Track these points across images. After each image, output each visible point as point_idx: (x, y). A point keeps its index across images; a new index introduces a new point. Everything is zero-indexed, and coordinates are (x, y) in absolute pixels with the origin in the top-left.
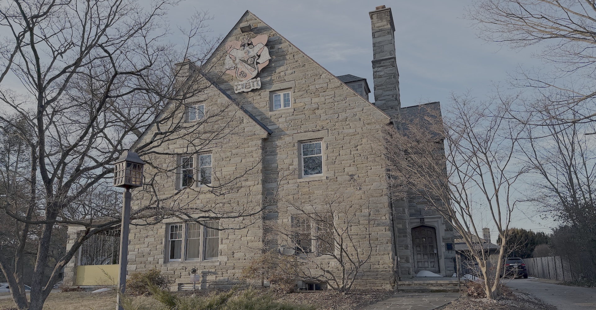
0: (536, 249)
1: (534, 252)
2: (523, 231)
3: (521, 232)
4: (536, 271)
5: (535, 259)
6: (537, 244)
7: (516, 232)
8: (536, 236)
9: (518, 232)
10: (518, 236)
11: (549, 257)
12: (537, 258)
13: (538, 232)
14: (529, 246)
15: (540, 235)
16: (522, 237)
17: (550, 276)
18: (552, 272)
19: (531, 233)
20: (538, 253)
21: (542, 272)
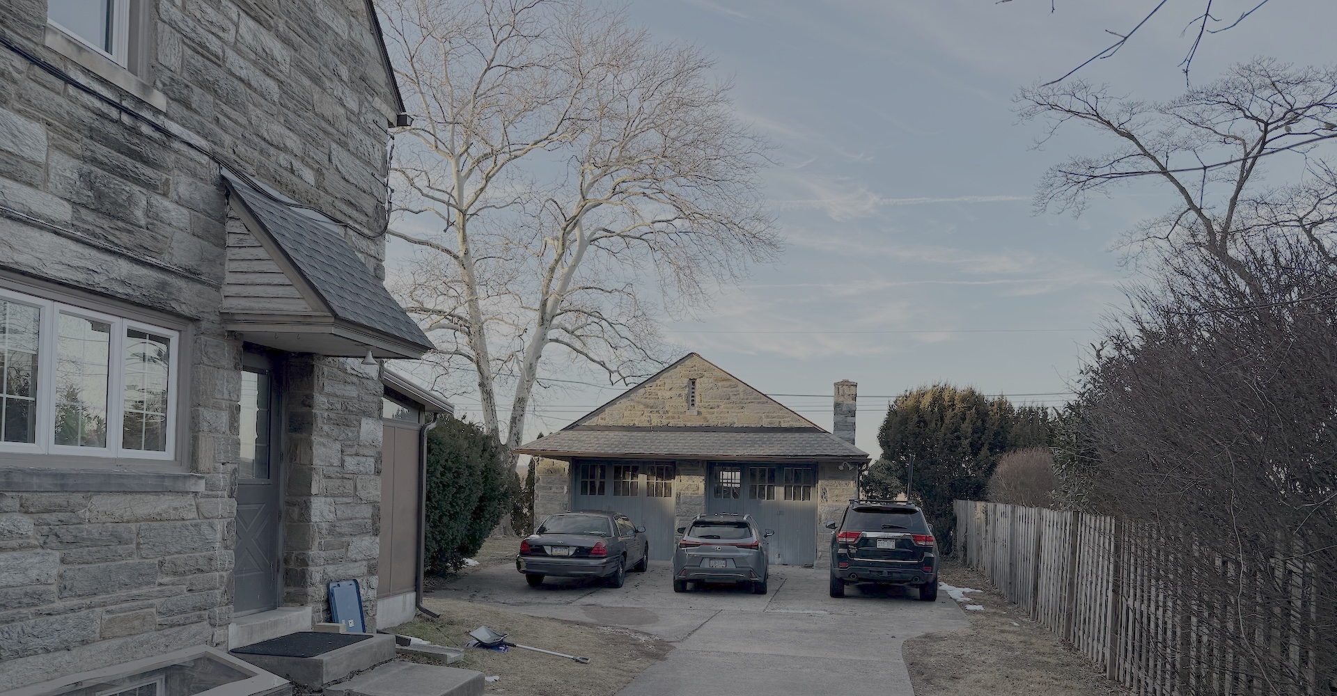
0: (1002, 468)
1: (994, 476)
2: (973, 401)
3: (964, 400)
4: (986, 559)
5: (991, 506)
6: (1014, 446)
7: (947, 399)
8: (1016, 418)
9: (952, 400)
10: (949, 413)
11: (1045, 512)
12: (1001, 507)
13: (1028, 405)
14: (982, 453)
15: (1031, 416)
16: (964, 419)
17: (1038, 607)
18: (1049, 590)
19: (1003, 407)
20: (1009, 485)
21: (1007, 569)
